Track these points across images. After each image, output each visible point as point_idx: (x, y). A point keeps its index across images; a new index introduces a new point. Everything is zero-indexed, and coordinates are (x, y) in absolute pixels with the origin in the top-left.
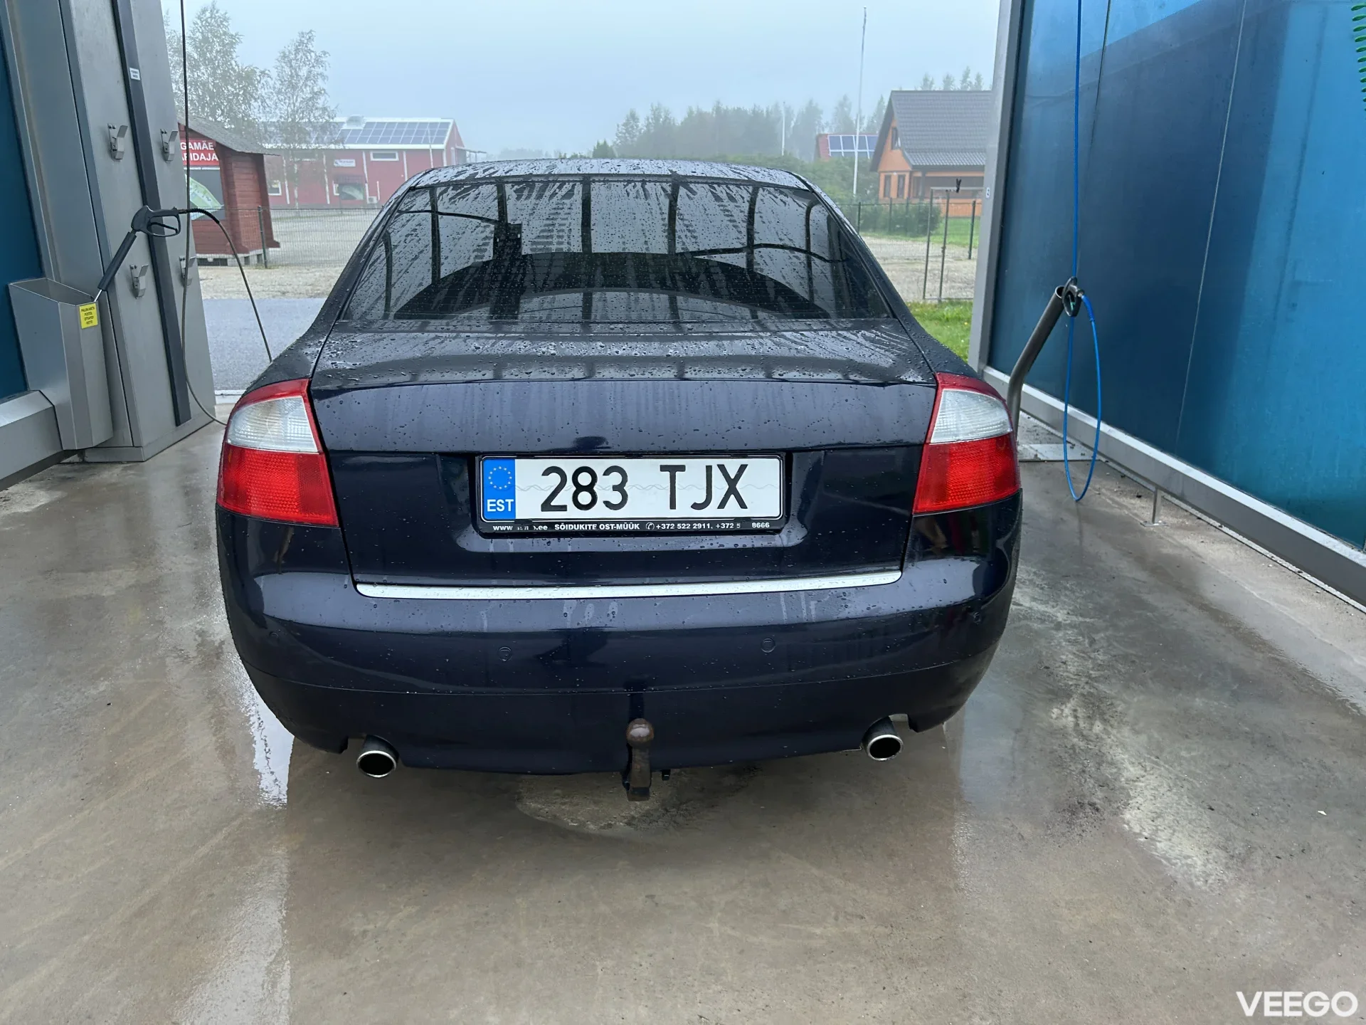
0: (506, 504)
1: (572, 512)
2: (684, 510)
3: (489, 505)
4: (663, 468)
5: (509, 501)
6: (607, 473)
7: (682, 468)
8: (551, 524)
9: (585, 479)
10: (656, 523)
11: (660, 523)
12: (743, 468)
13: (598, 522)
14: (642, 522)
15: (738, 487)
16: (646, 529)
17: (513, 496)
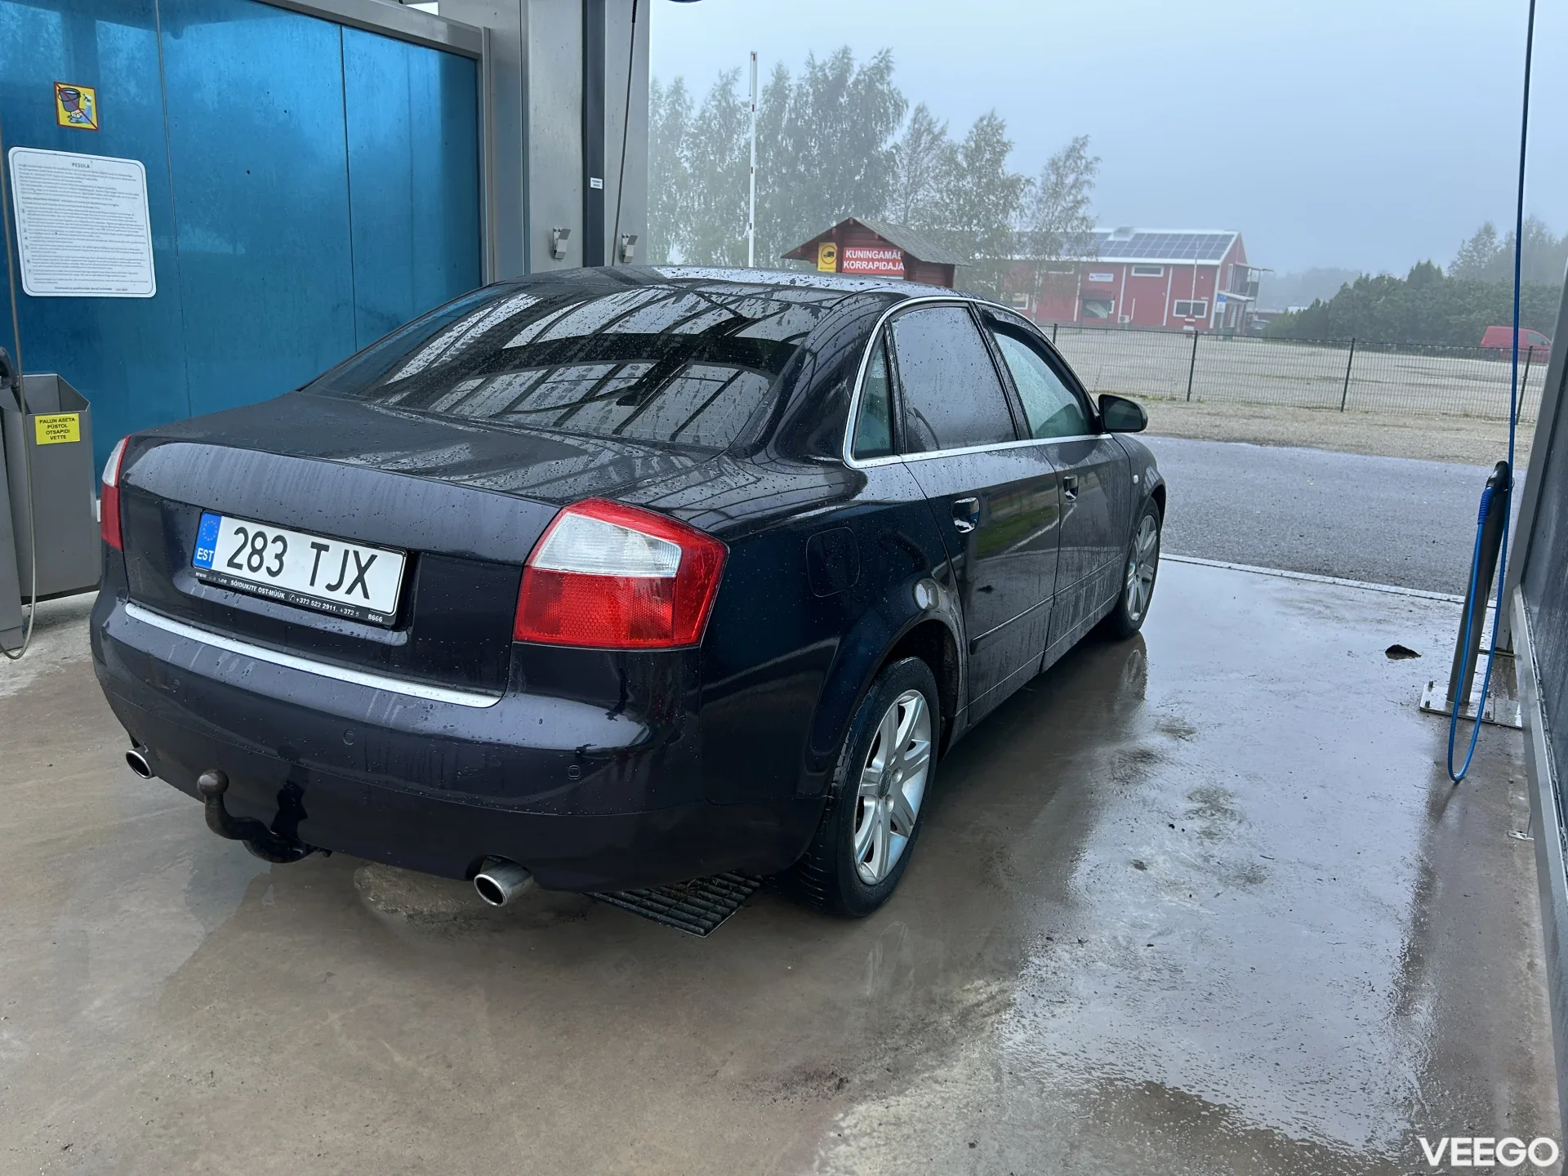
0: (208, 554)
1: (245, 573)
2: (319, 590)
3: (199, 553)
4: (314, 545)
5: (211, 552)
6: (274, 541)
7: (326, 548)
8: (230, 578)
9: (259, 543)
10: (297, 596)
11: (299, 597)
12: (373, 558)
13: (260, 585)
14: (288, 592)
15: (366, 576)
16: (290, 600)
17: (214, 549)
